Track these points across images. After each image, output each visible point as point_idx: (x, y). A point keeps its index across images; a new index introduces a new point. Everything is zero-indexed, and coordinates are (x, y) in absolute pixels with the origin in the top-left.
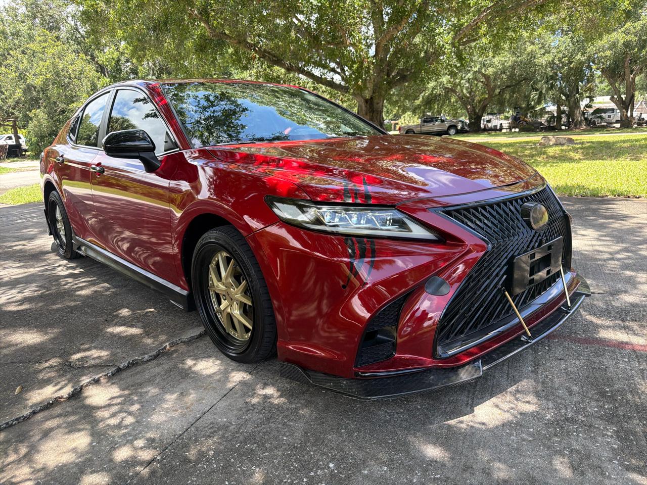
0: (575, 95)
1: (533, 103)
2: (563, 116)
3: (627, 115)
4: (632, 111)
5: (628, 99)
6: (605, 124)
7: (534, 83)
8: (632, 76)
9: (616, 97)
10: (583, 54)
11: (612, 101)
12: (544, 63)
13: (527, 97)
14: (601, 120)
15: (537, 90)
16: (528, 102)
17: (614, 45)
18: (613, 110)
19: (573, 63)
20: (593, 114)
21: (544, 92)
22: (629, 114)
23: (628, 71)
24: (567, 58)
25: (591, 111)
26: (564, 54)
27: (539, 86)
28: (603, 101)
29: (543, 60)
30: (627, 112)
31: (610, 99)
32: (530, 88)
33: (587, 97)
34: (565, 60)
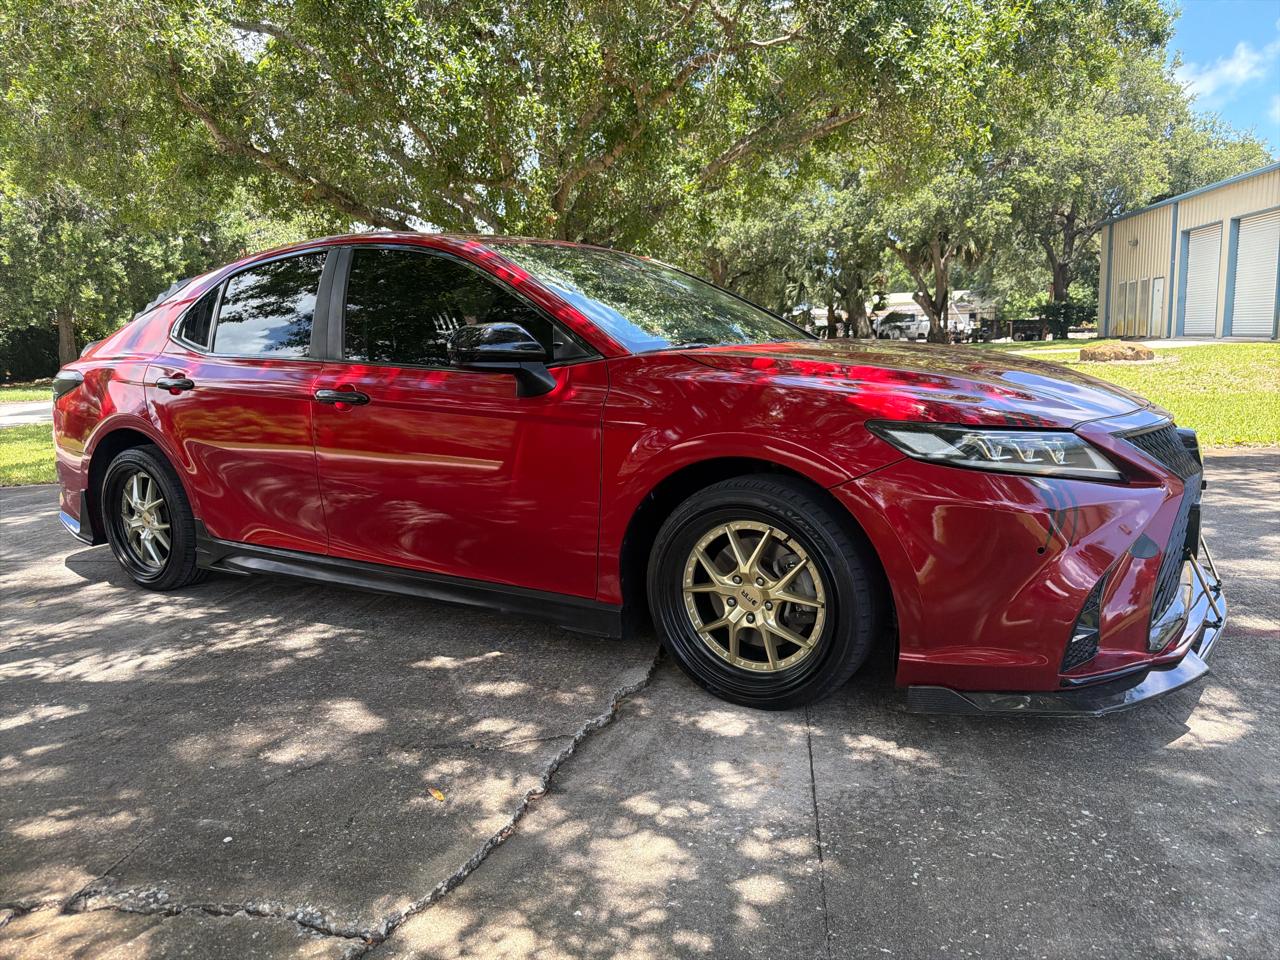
0: (856, 292)
1: (789, 303)
2: (838, 325)
3: (939, 325)
4: (946, 319)
5: (940, 300)
6: (906, 340)
7: (789, 267)
8: (943, 261)
9: (921, 294)
10: (877, 221)
11: (917, 301)
12: (816, 234)
13: (780, 292)
14: (901, 332)
15: (795, 281)
16: (782, 301)
17: (923, 208)
18: (912, 317)
19: (863, 237)
20: (883, 322)
21: (806, 284)
22: (942, 323)
23: (936, 252)
24: (850, 228)
25: (882, 315)
26: (845, 220)
27: (797, 274)
28: (901, 302)
29: (814, 229)
30: (940, 320)
31: (914, 298)
32: (784, 276)
33: (875, 293)
34: (848, 231)
